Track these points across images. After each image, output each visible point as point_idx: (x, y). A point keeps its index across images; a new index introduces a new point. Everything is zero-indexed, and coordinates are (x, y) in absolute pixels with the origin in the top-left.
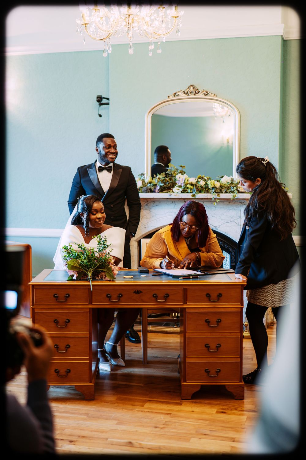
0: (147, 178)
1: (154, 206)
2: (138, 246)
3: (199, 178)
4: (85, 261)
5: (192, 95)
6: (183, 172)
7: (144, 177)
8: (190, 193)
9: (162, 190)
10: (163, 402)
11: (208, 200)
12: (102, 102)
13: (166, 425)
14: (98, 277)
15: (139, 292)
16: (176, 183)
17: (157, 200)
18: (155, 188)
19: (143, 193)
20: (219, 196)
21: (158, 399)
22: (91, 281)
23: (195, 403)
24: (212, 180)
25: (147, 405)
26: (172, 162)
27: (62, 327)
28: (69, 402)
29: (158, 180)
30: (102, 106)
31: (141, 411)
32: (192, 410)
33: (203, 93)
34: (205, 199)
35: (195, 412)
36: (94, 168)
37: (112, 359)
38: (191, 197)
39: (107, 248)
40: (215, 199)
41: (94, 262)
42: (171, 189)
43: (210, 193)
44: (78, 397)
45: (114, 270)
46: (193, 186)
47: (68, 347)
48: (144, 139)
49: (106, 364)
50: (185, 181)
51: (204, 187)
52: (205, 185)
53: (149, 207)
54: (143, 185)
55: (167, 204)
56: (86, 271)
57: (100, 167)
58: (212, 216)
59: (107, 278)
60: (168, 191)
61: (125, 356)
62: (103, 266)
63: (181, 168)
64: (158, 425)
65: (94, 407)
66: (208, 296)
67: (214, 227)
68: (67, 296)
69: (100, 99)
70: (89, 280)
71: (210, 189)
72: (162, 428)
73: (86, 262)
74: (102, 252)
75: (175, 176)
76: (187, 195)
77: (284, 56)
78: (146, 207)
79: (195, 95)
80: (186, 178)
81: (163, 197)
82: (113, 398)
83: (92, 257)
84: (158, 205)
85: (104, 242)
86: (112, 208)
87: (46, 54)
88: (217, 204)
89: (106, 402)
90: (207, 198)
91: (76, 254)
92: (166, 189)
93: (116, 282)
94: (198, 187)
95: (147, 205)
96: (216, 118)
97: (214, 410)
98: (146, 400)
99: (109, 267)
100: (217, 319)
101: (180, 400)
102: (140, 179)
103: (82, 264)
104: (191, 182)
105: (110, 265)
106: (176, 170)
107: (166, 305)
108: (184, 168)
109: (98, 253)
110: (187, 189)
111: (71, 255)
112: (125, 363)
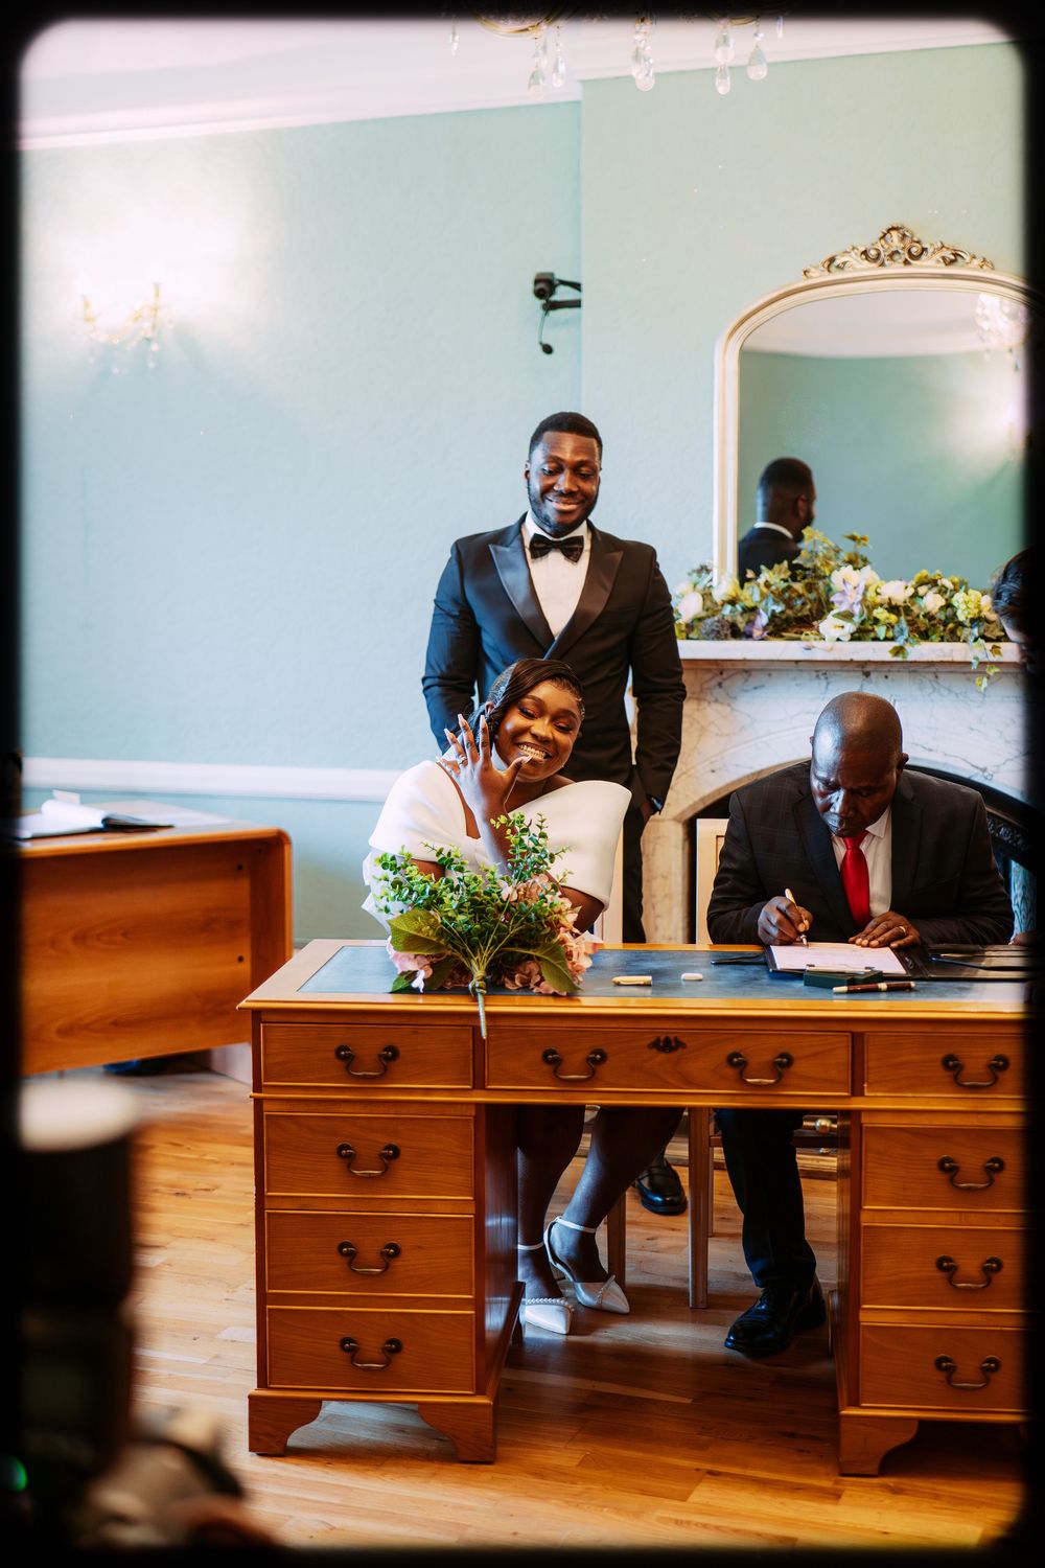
0: (720, 583)
1: (745, 688)
2: (684, 841)
3: (920, 583)
4: (461, 918)
5: (895, 265)
6: (860, 560)
7: (711, 580)
8: (886, 639)
9: (779, 628)
10: (764, 1485)
11: (953, 668)
12: (554, 298)
14: (513, 979)
15: (673, 1044)
16: (833, 603)
17: (754, 667)
18: (751, 623)
19: (704, 639)
20: (999, 653)
21: (745, 1466)
22: (480, 998)
23: (896, 1491)
24: (970, 591)
25: (703, 1494)
26: (816, 522)
27: (371, 1177)
28: (394, 1469)
29: (765, 590)
30: (552, 313)
31: (677, 1522)
32: (881, 1526)
33: (938, 256)
34: (942, 662)
35: (895, 1535)
36: (516, 544)
37: (579, 1286)
38: (889, 657)
39: (550, 865)
40: (983, 664)
41: (495, 923)
42: (813, 626)
43: (964, 641)
44: (433, 1446)
45: (575, 954)
46: (898, 614)
47: (392, 1253)
49: (548, 1304)
50: (864, 594)
51: (942, 616)
52: (942, 608)
53: (727, 694)
54: (707, 610)
55: (798, 682)
56: (466, 954)
57: (537, 538)
58: (972, 729)
59: (548, 986)
60: (801, 633)
61: (627, 1269)
62: (531, 937)
63: (852, 543)
65: (491, 1494)
66: (952, 1065)
67: (976, 771)
68: (391, 1055)
69: (545, 287)
70: (476, 994)
71: (962, 625)
73: (467, 923)
74: (531, 881)
75: (827, 574)
76: (874, 649)
78: (718, 692)
79: (906, 262)
80: (871, 582)
81: (781, 658)
82: (567, 1455)
83: (488, 903)
84: (763, 686)
85: (538, 844)
88: (990, 684)
89: (541, 1473)
90: (949, 659)
91: (427, 890)
92: (795, 626)
93: (585, 1001)
94: (918, 616)
95: (720, 685)
96: (987, 356)
97: (970, 1528)
98: (697, 1470)
99: (555, 941)
100: (989, 1158)
101: (834, 1479)
102: (695, 586)
103: (450, 929)
104: (890, 599)
105: (559, 932)
106: (832, 554)
107: (782, 1099)
108: (864, 545)
109: (514, 885)
110: (876, 624)
111: (406, 892)
112: (629, 1301)
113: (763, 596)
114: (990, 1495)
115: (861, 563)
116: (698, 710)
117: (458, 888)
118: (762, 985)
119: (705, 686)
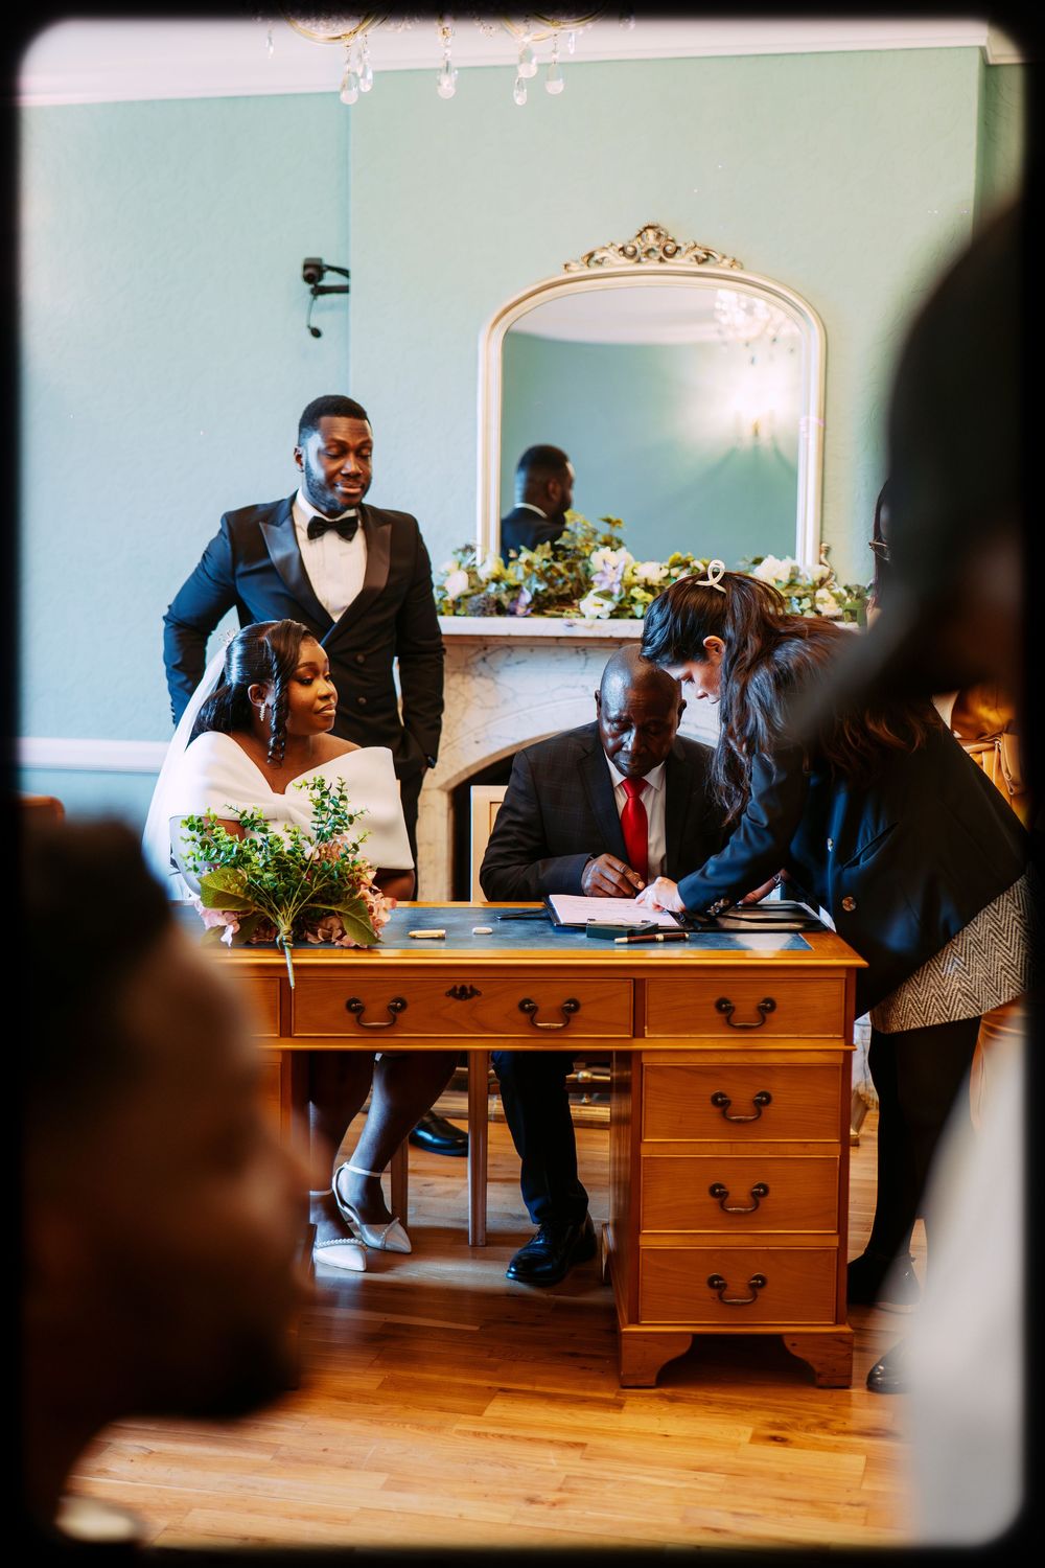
0: (484, 562)
1: (508, 663)
2: (449, 809)
3: (674, 564)
4: (268, 876)
5: (651, 262)
6: (615, 542)
7: (475, 559)
9: (540, 606)
12: (322, 283)
13: (571, 1491)
14: (315, 934)
15: (469, 992)
16: (593, 583)
17: (518, 642)
18: (515, 600)
19: (470, 615)
21: (533, 1383)
22: (287, 951)
23: (672, 1400)
25: (497, 1409)
29: (527, 570)
30: (322, 298)
31: (476, 1434)
32: (661, 1431)
33: (691, 255)
35: (676, 1436)
36: (286, 524)
37: (364, 1227)
39: (349, 826)
41: (299, 880)
42: (573, 604)
45: (375, 909)
48: (475, 419)
49: (342, 1244)
50: (623, 575)
53: (491, 668)
54: (472, 587)
55: (559, 657)
56: (271, 910)
57: (316, 521)
59: (350, 939)
60: (563, 611)
61: (409, 1213)
62: (333, 894)
63: (608, 526)
64: (539, 1493)
66: (724, 1007)
69: (314, 272)
70: (283, 947)
72: (554, 1504)
73: (272, 881)
74: (331, 841)
75: (587, 554)
76: (630, 627)
77: (986, 124)
78: (482, 667)
79: (661, 260)
80: (627, 562)
81: (544, 634)
82: (367, 1380)
83: (292, 861)
84: (524, 661)
85: (338, 806)
86: (362, 665)
87: (117, 104)
89: (344, 1396)
91: (235, 850)
92: (556, 604)
93: (383, 952)
95: (484, 660)
97: (742, 1428)
98: (490, 1388)
99: (357, 897)
100: (758, 1092)
101: (616, 1390)
102: (460, 564)
103: (256, 886)
104: (646, 580)
105: (360, 889)
106: (590, 535)
107: (568, 1042)
108: (619, 527)
109: (315, 845)
110: (633, 603)
111: (214, 853)
112: (411, 1241)
113: (527, 575)
114: (758, 1399)
115: (615, 545)
116: (463, 683)
117: (261, 849)
118: (547, 937)
119: (470, 661)
